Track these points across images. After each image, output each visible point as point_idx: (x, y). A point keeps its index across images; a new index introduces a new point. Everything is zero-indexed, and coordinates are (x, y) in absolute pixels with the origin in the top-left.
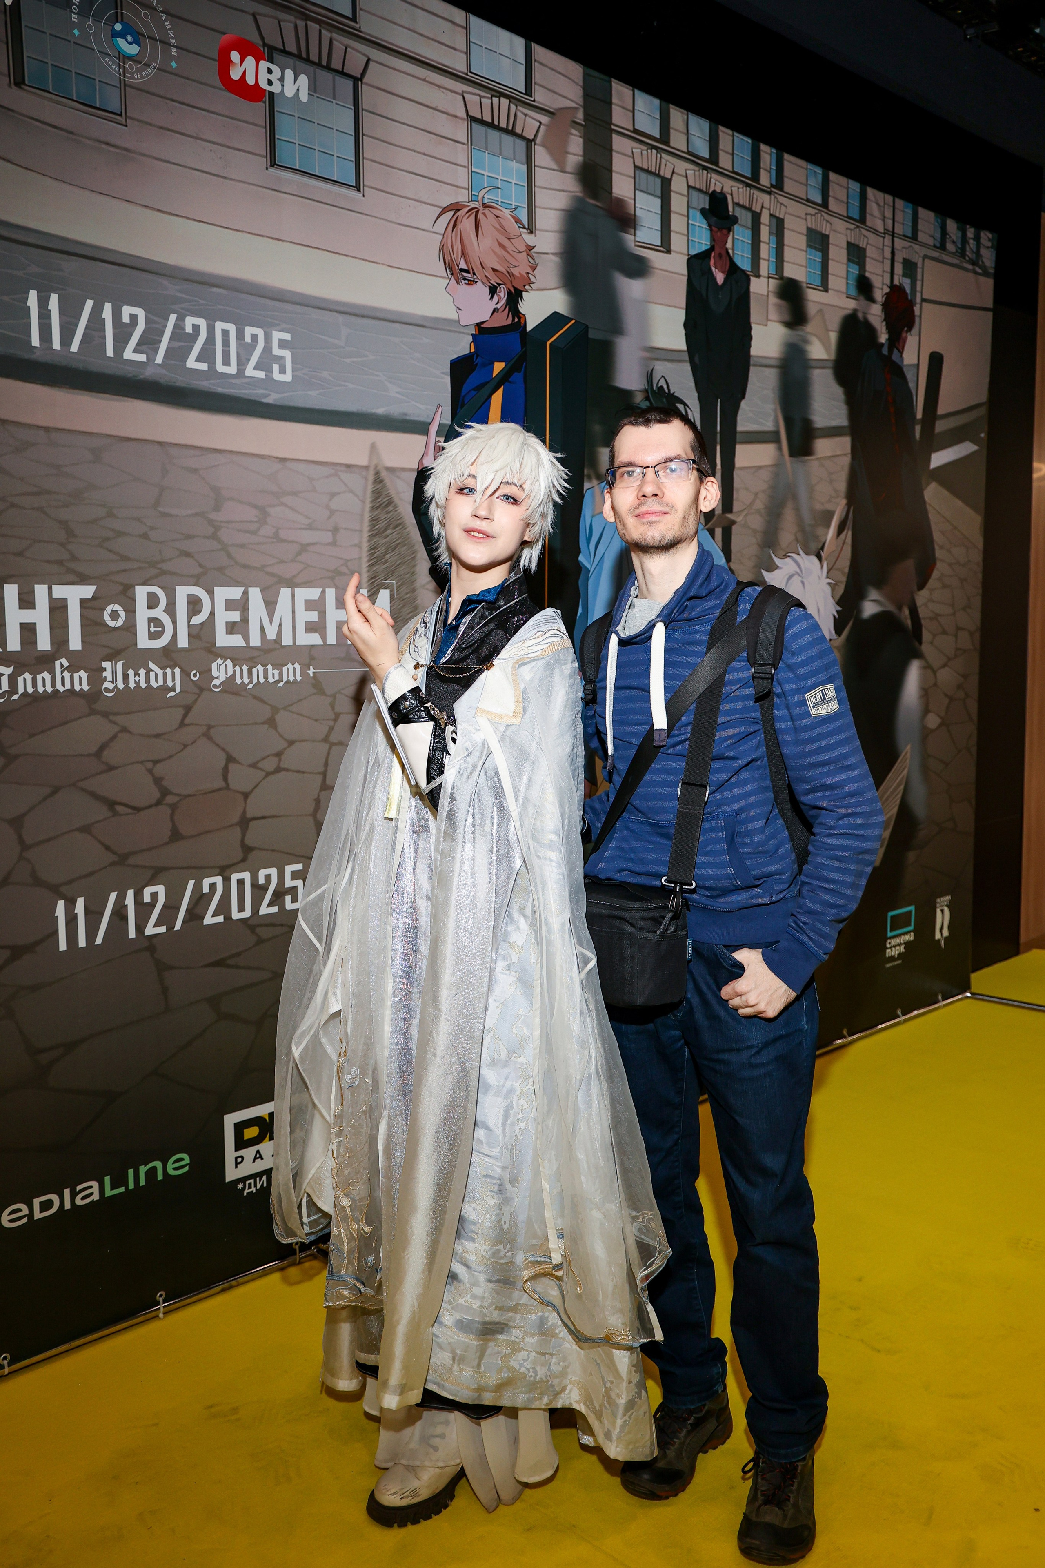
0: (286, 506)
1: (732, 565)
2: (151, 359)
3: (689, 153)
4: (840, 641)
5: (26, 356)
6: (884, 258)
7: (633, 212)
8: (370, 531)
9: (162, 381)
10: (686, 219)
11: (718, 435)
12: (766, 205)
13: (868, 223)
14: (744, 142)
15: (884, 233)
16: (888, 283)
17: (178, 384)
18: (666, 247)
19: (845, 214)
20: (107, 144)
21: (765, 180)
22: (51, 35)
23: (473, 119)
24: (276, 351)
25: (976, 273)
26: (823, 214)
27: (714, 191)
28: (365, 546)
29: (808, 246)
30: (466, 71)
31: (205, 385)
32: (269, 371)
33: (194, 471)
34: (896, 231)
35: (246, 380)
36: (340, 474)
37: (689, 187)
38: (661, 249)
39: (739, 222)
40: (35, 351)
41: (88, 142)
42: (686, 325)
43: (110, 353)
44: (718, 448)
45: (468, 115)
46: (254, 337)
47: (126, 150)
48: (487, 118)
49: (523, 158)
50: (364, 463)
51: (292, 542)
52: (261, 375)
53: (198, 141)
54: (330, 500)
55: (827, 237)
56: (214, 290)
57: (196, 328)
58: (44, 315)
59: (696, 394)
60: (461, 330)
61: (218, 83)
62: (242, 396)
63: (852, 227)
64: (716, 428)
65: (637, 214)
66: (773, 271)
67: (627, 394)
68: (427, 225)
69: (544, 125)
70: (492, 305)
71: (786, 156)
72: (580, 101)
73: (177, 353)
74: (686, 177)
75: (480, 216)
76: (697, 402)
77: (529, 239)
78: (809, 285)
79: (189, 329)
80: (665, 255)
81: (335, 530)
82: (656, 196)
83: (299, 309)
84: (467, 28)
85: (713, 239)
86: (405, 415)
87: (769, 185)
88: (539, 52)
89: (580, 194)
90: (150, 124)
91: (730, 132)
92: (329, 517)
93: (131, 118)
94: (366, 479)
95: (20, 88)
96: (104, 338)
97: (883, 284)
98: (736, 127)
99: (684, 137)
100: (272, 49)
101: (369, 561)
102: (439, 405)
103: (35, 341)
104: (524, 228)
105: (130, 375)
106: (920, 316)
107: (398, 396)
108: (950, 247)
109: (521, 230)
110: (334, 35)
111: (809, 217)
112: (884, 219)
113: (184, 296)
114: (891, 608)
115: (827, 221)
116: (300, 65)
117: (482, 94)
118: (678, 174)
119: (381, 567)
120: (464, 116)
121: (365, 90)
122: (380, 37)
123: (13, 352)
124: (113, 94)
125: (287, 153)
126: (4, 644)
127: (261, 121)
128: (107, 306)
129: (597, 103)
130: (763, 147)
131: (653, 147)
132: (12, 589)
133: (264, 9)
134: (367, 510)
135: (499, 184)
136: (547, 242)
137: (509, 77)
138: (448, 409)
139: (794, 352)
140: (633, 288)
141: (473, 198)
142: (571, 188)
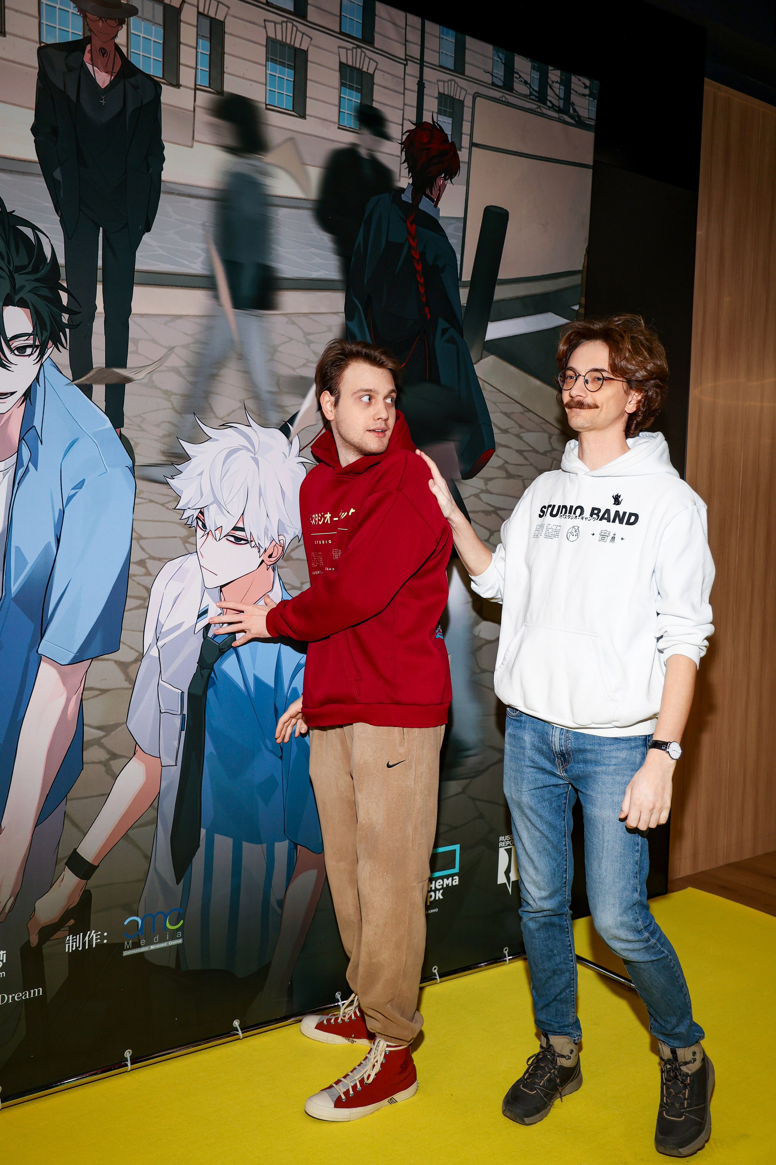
1: (125, 431)
6: (404, 89)
11: (100, 273)
13: (377, 44)
15: (406, 60)
19: (335, 29)
25: (563, 123)
26: (295, 23)
29: (269, 59)
34: (426, 59)
39: (140, 14)
55: (303, 52)
63: (348, 45)
66: (202, 83)
78: (268, 107)
85: (88, 29)
97: (404, 120)
106: (469, 163)
108: (520, 88)
111: (269, 24)
112: (404, 42)
115: (302, 33)
139: (241, 182)
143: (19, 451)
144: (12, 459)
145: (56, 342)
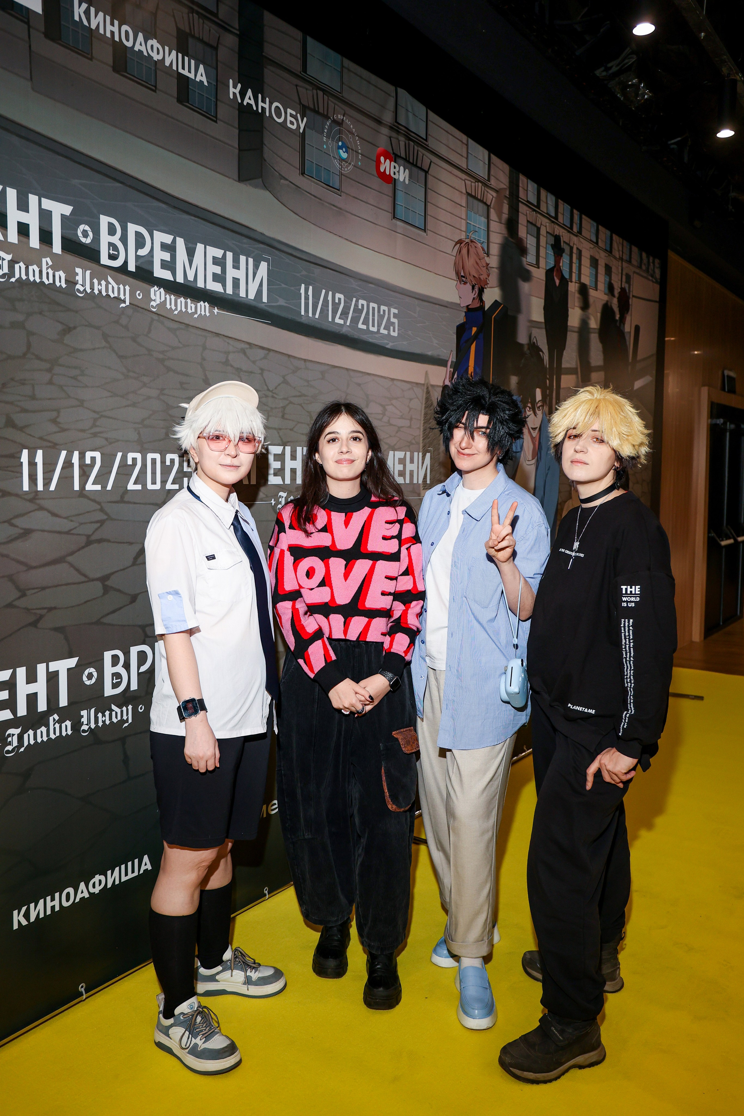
0: (393, 405)
2: (345, 323)
3: (547, 214)
5: (299, 320)
6: (619, 272)
7: (526, 246)
8: (424, 420)
9: (349, 335)
10: (545, 249)
11: (555, 370)
12: (575, 243)
13: (613, 253)
14: (568, 207)
15: (619, 259)
16: (620, 286)
17: (356, 337)
18: (537, 265)
20: (334, 206)
21: (575, 229)
22: (316, 148)
23: (469, 194)
24: (393, 320)
25: (653, 282)
26: (596, 248)
27: (556, 235)
28: (422, 428)
29: (591, 265)
30: (466, 168)
31: (365, 337)
32: (389, 330)
33: (359, 385)
34: (624, 258)
35: (380, 335)
36: (414, 388)
37: (547, 232)
38: (536, 266)
39: (565, 252)
40: (302, 317)
41: (327, 205)
42: (544, 308)
43: (330, 320)
44: (555, 377)
46: (384, 311)
47: (340, 209)
48: (473, 194)
49: (486, 216)
50: (423, 382)
51: (395, 425)
52: (385, 332)
54: (410, 402)
56: (370, 285)
57: (363, 305)
58: (307, 298)
59: (547, 347)
60: (461, 309)
61: (375, 173)
62: (379, 344)
63: (607, 255)
64: (554, 365)
65: (528, 247)
66: (577, 279)
67: (521, 345)
68: (449, 252)
69: (495, 198)
70: (472, 296)
71: (583, 216)
72: (507, 184)
73: (355, 320)
74: (546, 226)
75: (470, 246)
76: (547, 351)
77: (487, 259)
79: (360, 307)
81: (411, 419)
82: (534, 237)
83: (401, 296)
84: (467, 145)
85: (555, 261)
86: (439, 355)
87: (576, 232)
88: (494, 158)
89: (506, 235)
90: (352, 196)
91: (562, 202)
92: (409, 412)
93: (343, 192)
94: (424, 391)
95: (303, 176)
96: (328, 310)
97: (618, 287)
98: (565, 201)
99: (545, 205)
100: (396, 156)
101: (423, 437)
102: (452, 351)
103: (303, 313)
104: (486, 253)
105: (337, 331)
107: (437, 345)
108: (644, 267)
109: (485, 254)
110: (420, 149)
112: (619, 251)
113: (359, 289)
115: (598, 252)
116: (407, 164)
117: (472, 180)
118: (543, 225)
119: (427, 441)
120: (465, 192)
121: (430, 178)
122: (436, 149)
123: (295, 318)
124: (337, 179)
125: (400, 212)
126: (283, 480)
127: (391, 194)
128: (330, 293)
129: (514, 186)
130: (575, 211)
131: (534, 210)
132: (288, 449)
133: (394, 135)
134: (423, 408)
135: (477, 229)
136: (494, 261)
137: (481, 171)
138: (455, 352)
139: (584, 323)
140: (525, 287)
141: (467, 237)
142: (503, 232)
143: (538, 454)
144: (536, 458)
145: (546, 403)
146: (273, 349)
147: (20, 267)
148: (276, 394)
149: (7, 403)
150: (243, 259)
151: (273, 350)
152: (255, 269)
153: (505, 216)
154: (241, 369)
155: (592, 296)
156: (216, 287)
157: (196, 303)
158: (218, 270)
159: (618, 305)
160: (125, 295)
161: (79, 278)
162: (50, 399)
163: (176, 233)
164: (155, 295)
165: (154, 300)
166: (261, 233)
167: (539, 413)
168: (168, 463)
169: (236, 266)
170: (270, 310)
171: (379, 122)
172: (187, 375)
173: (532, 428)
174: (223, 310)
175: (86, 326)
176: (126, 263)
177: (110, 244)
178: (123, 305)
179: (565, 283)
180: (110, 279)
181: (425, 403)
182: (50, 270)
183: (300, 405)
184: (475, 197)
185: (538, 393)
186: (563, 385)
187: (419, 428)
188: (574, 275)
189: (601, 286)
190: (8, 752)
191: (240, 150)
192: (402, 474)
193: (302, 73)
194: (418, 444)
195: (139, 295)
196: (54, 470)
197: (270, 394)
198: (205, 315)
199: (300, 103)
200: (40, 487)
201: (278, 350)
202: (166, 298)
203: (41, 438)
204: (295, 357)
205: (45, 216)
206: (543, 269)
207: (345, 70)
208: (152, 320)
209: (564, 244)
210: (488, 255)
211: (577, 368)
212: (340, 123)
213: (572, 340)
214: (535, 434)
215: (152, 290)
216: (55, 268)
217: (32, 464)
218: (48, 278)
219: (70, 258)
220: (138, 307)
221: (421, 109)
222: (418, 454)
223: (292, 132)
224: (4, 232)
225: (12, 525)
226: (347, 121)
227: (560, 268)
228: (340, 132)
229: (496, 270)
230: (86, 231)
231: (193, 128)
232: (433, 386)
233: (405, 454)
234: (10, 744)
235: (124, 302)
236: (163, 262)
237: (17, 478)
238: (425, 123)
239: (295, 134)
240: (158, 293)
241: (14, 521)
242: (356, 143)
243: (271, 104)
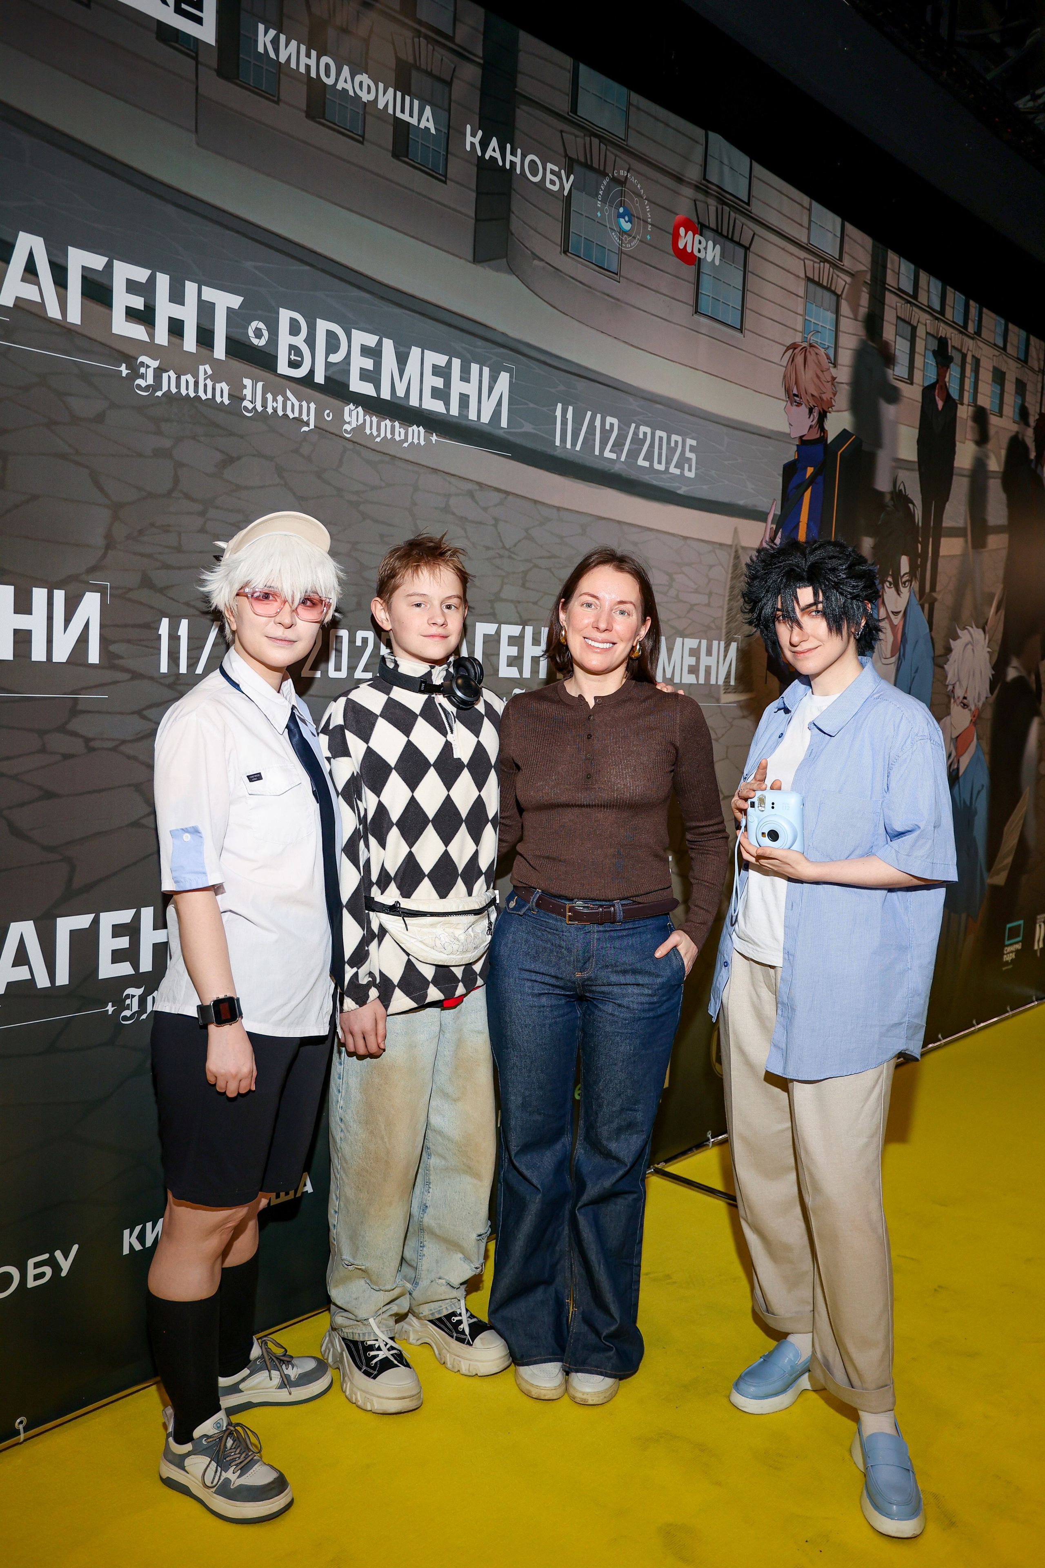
0: (685, 574)
1: (933, 634)
2: (619, 457)
3: (929, 307)
4: (992, 699)
5: (552, 453)
6: (1037, 391)
7: (893, 352)
8: (730, 596)
9: (624, 474)
11: (932, 530)
12: (970, 349)
14: (960, 297)
15: (1038, 372)
16: (1038, 411)
17: (633, 477)
18: (910, 381)
19: (1016, 356)
20: (608, 295)
21: (971, 328)
22: (586, 216)
23: (809, 279)
24: (688, 454)
26: (1003, 355)
27: (941, 337)
28: (726, 608)
29: (993, 381)
30: (806, 242)
31: (646, 478)
32: (683, 469)
35: (669, 476)
36: (717, 551)
37: (927, 333)
38: (908, 381)
39: (954, 361)
40: (557, 448)
41: (598, 294)
42: (918, 441)
43: (597, 453)
44: (931, 539)
45: (806, 276)
46: (676, 442)
47: (618, 300)
48: (816, 279)
49: (834, 310)
50: (729, 542)
51: (685, 602)
52: (677, 472)
53: (658, 294)
54: (710, 570)
55: (1004, 373)
56: (658, 406)
57: (645, 434)
58: (564, 423)
59: (920, 496)
60: (792, 441)
61: (672, 252)
62: (666, 488)
63: (1020, 366)
64: (930, 523)
65: (896, 353)
67: (881, 494)
68: (777, 360)
69: (849, 284)
70: (809, 422)
71: (985, 310)
72: (869, 265)
73: (633, 454)
74: (926, 325)
75: (808, 353)
76: (921, 503)
77: (833, 371)
79: (641, 436)
80: (910, 386)
81: (710, 594)
82: (907, 340)
83: (701, 421)
84: (810, 210)
85: (938, 375)
86: (755, 506)
87: (973, 332)
88: (850, 229)
89: (864, 338)
90: (632, 281)
91: (953, 290)
92: (708, 584)
93: (623, 277)
94: (730, 555)
95: (566, 255)
96: (594, 440)
97: (1035, 412)
98: (957, 288)
99: (926, 294)
100: (703, 226)
101: (727, 620)
102: (775, 500)
103: (558, 443)
104: (831, 363)
105: (607, 469)
107: (752, 491)
109: (830, 365)
110: (738, 216)
111: (995, 357)
112: (1039, 360)
113: (641, 411)
114: (1024, 674)
115: (1006, 362)
116: (718, 238)
117: (816, 260)
118: (921, 323)
119: (733, 625)
120: (802, 275)
121: (751, 256)
122: (761, 216)
123: (544, 449)
124: (615, 258)
125: (706, 305)
126: (521, 672)
127: (692, 277)
128: (599, 416)
129: (879, 267)
130: (972, 303)
131: (909, 302)
132: (529, 630)
133: (701, 197)
134: (729, 579)
135: (820, 329)
136: (843, 374)
137: (830, 248)
138: (779, 502)
139: (980, 465)
140: (889, 411)
141: (805, 340)
142: (860, 333)
143: (900, 650)
144: (897, 655)
145: (916, 577)
146: (514, 492)
147: (169, 377)
148: (514, 553)
149: (143, 555)
150: (475, 368)
151: (513, 494)
152: (492, 382)
153: (863, 311)
154: (466, 519)
155: (994, 425)
156: (436, 406)
157: (406, 427)
158: (439, 383)
159: (1033, 439)
160: (308, 415)
161: (248, 392)
162: (201, 552)
163: (382, 333)
164: (350, 415)
165: (349, 423)
166: (503, 333)
167: (905, 591)
168: (359, 643)
169: (465, 377)
170: (511, 438)
171: (679, 179)
172: (390, 525)
173: (892, 612)
174: (445, 438)
175: (254, 455)
176: (312, 372)
177: (292, 347)
178: (306, 429)
179: (951, 405)
180: (289, 394)
181: (733, 573)
182: (209, 383)
183: (549, 569)
184: (818, 284)
185: (905, 562)
186: (943, 551)
187: (722, 607)
188: (966, 394)
189: (1009, 410)
190: (125, 1018)
191: (477, 220)
192: (694, 670)
193: (570, 114)
194: (720, 629)
195: (328, 415)
196: (203, 647)
197: (507, 553)
198: (419, 443)
199: (566, 155)
200: (183, 669)
201: (519, 493)
202: (365, 420)
203: (187, 604)
204: (543, 504)
205: (206, 310)
206: (919, 385)
207: (632, 109)
208: (345, 450)
209: (954, 351)
210: (835, 365)
211: (964, 529)
212: (622, 182)
213: (960, 488)
214: (897, 620)
215: (347, 409)
216: (216, 378)
217: (174, 638)
218: (205, 392)
219: (237, 365)
220: (326, 431)
221: (742, 161)
222: (719, 644)
223: (553, 195)
224: (150, 330)
225: (144, 718)
226: (633, 179)
227: (946, 385)
228: (622, 194)
229: (846, 387)
230: (260, 330)
231: (413, 191)
232: (744, 548)
233: (700, 642)
234: (128, 1007)
235: (307, 424)
236: (363, 372)
237: (152, 655)
238: (747, 181)
239: (556, 198)
240: (354, 413)
241: (145, 713)
242: (644, 209)
243: (524, 157)
